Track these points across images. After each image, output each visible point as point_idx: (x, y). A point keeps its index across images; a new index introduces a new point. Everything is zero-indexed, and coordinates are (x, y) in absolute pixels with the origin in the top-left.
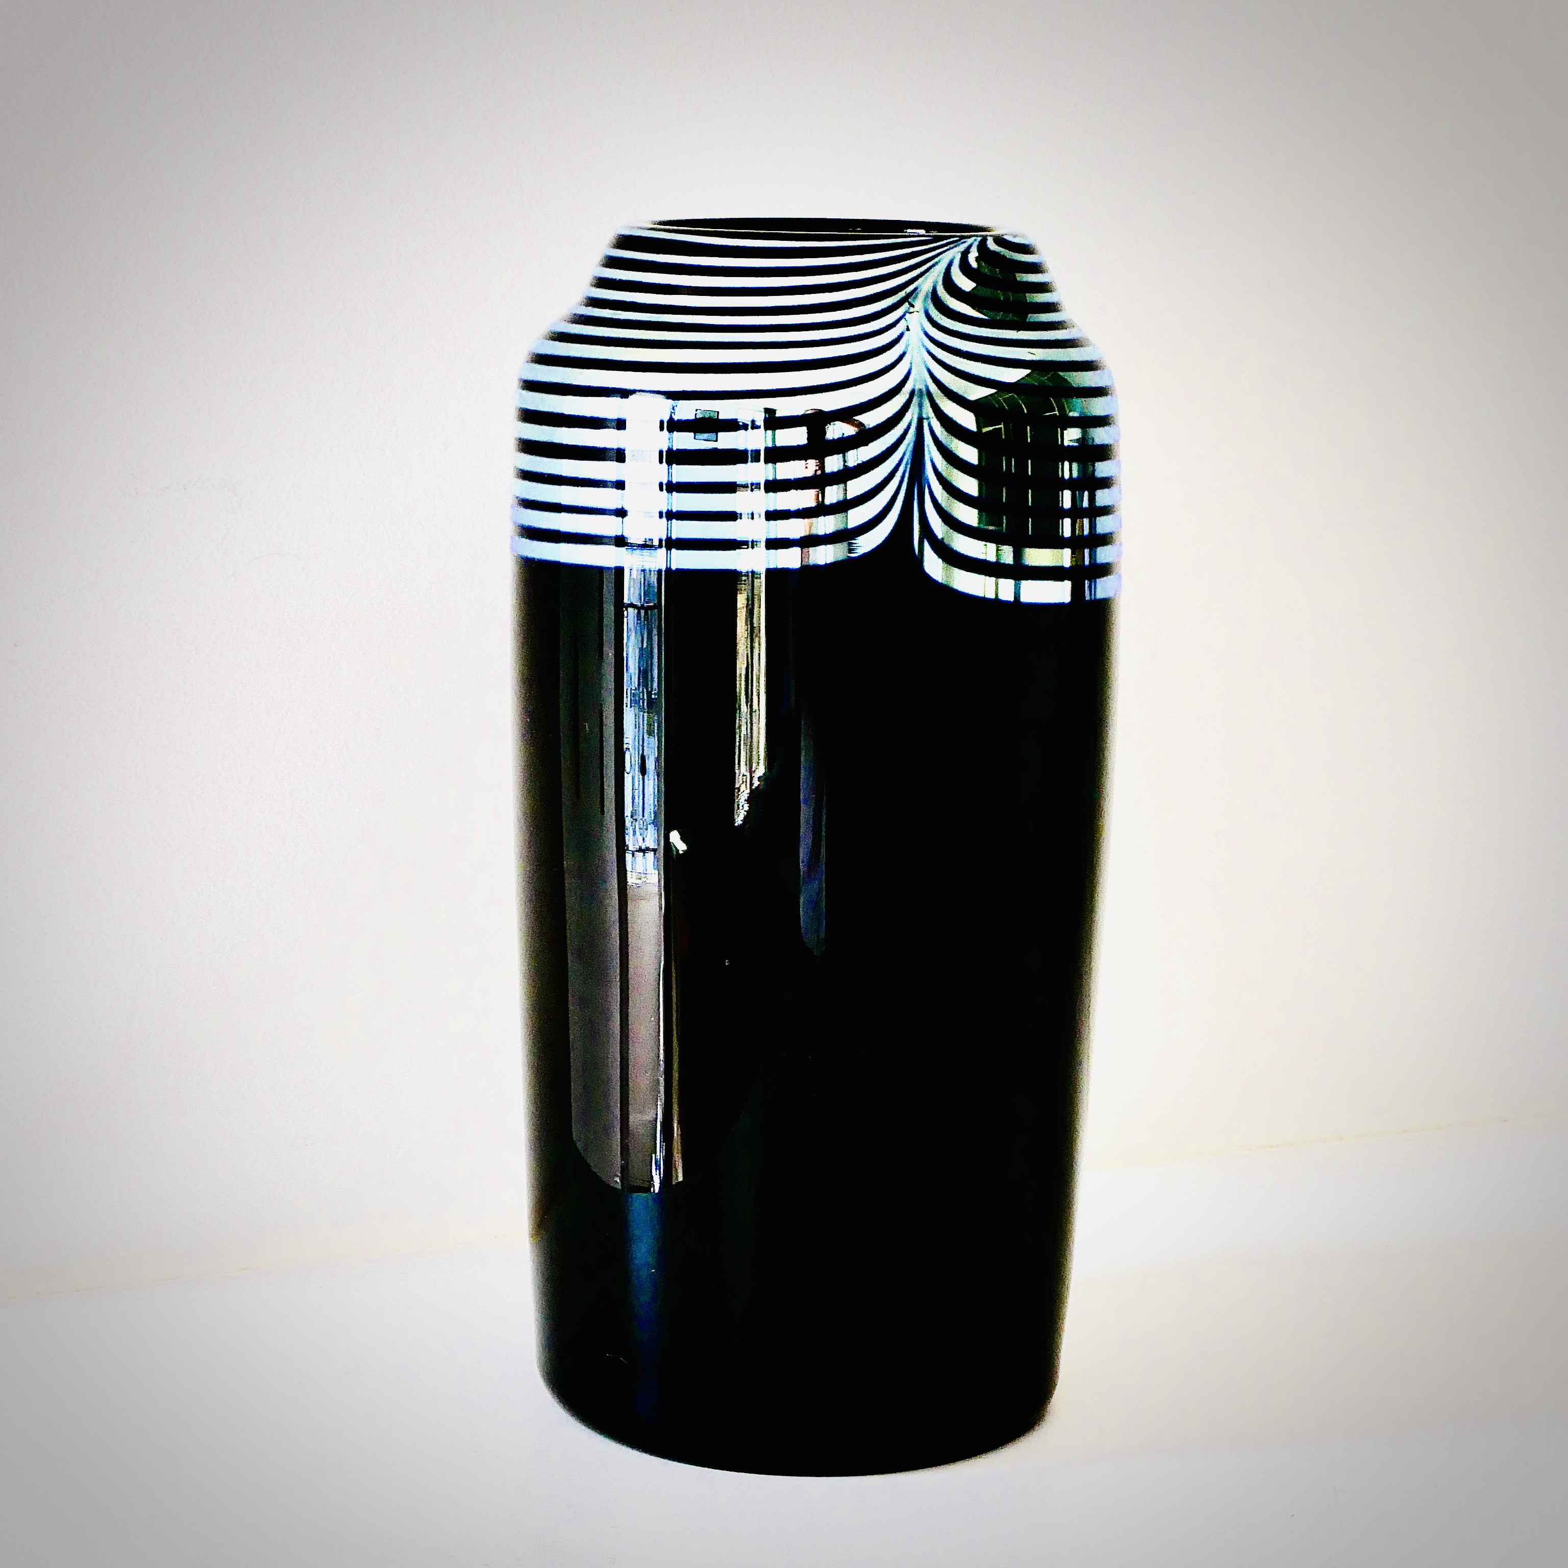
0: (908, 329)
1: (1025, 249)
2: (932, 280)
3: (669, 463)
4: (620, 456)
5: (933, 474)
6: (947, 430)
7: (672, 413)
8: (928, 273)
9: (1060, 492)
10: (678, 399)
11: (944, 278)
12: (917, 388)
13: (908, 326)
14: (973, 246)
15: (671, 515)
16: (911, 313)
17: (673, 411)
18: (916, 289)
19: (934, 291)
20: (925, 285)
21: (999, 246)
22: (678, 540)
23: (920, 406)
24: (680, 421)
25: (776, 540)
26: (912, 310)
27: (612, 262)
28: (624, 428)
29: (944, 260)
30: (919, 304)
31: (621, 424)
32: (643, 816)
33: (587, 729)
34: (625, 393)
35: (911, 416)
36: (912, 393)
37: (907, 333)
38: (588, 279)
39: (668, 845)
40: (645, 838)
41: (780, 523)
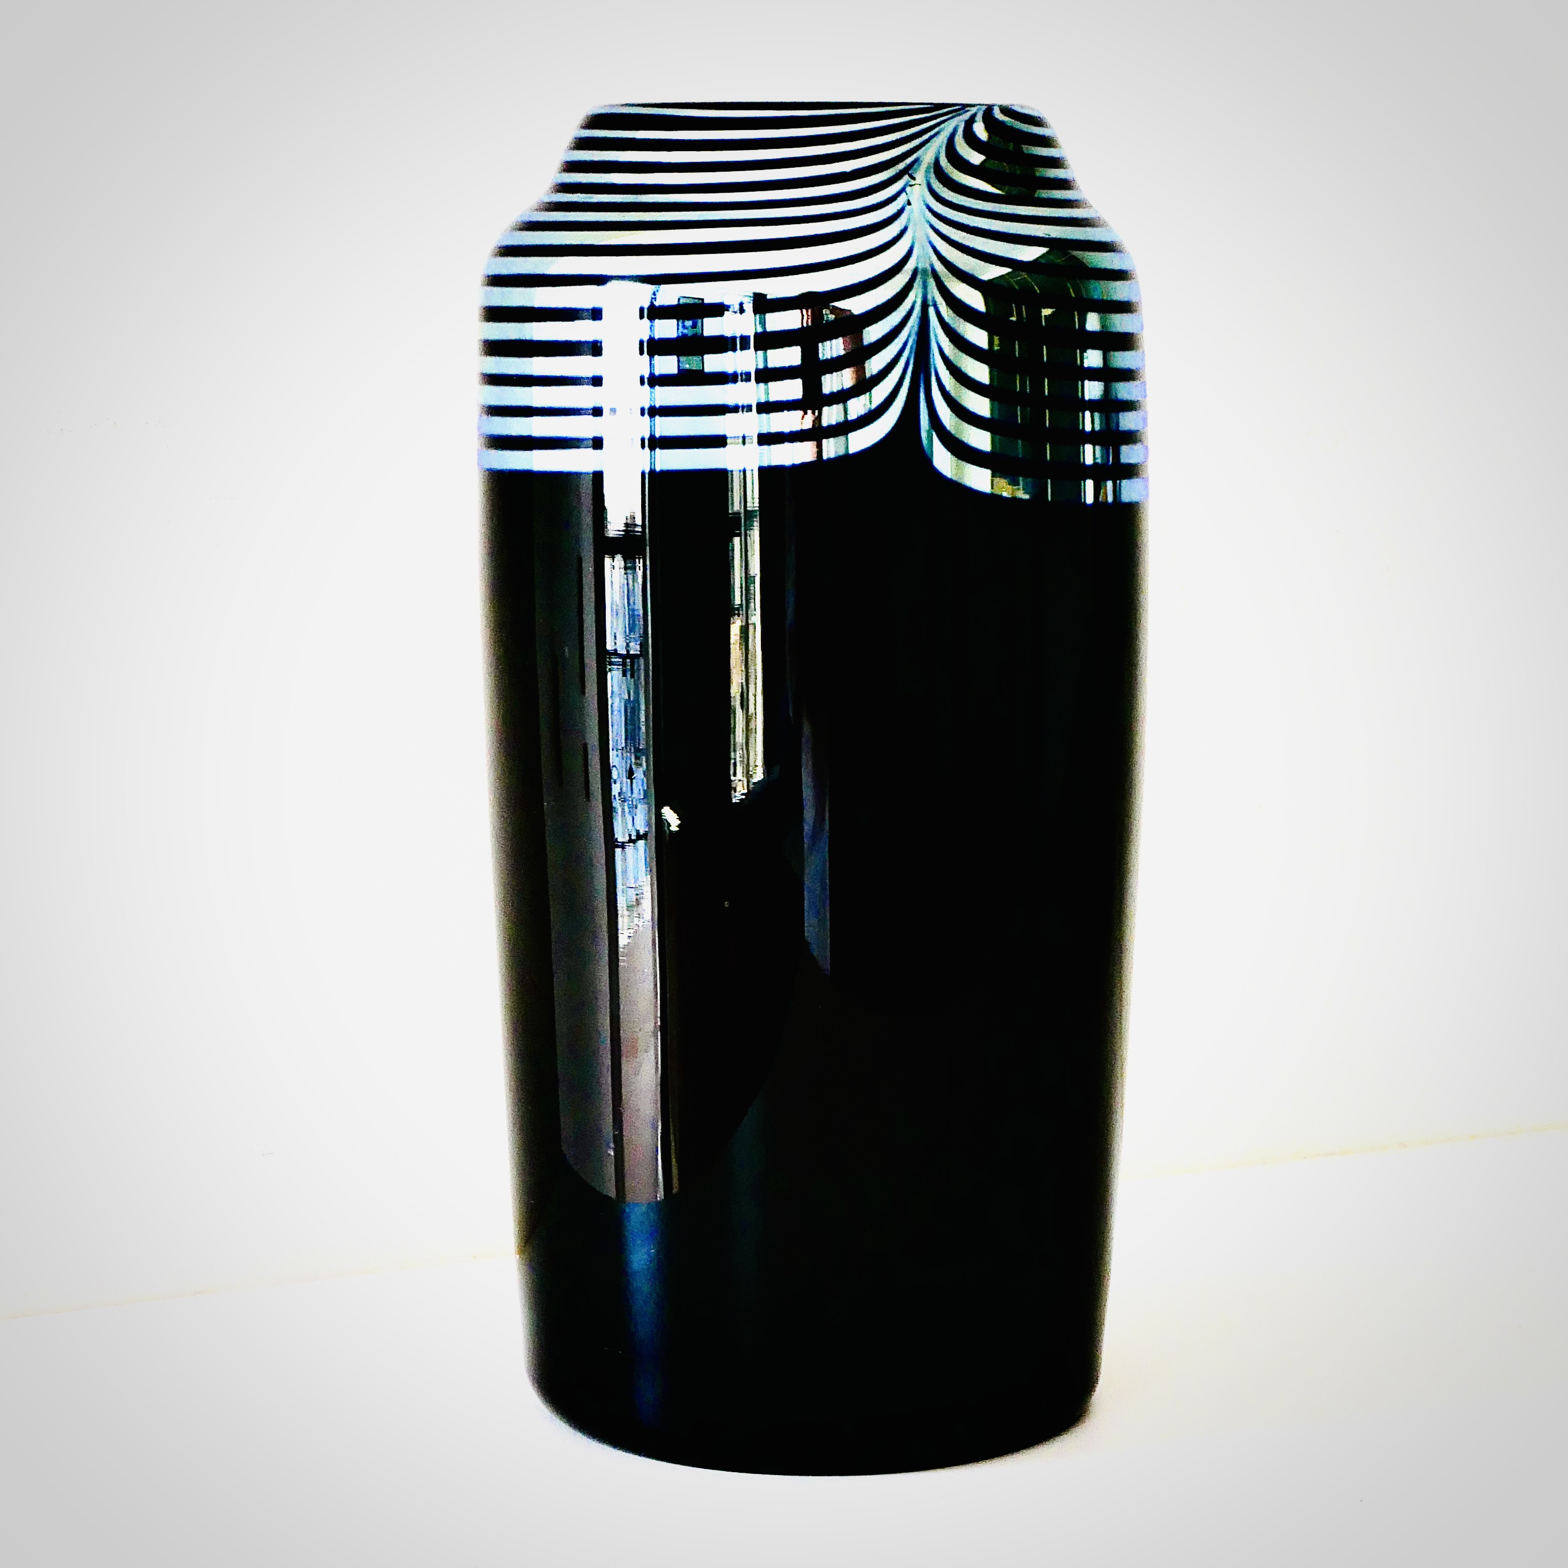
0: (909, 203)
1: (1037, 122)
2: (933, 150)
3: (651, 355)
4: (595, 349)
5: (940, 358)
6: (955, 311)
7: (652, 298)
8: (929, 144)
9: (1080, 383)
10: (660, 284)
11: (947, 147)
12: (920, 266)
13: (909, 201)
14: (978, 115)
15: (654, 412)
16: (911, 186)
17: (653, 297)
18: (916, 160)
19: (937, 162)
20: (927, 156)
21: (1005, 115)
22: (662, 438)
23: (925, 286)
24: (662, 307)
25: (769, 434)
26: (913, 182)
27: (582, 144)
28: (600, 318)
29: (948, 128)
30: (920, 176)
31: (596, 314)
32: (632, 793)
33: (567, 654)
34: (600, 280)
35: (914, 296)
36: (915, 272)
37: (908, 208)
38: (557, 164)
39: (660, 822)
40: (635, 817)
41: (774, 416)
